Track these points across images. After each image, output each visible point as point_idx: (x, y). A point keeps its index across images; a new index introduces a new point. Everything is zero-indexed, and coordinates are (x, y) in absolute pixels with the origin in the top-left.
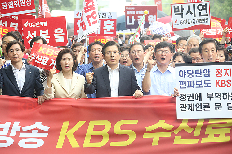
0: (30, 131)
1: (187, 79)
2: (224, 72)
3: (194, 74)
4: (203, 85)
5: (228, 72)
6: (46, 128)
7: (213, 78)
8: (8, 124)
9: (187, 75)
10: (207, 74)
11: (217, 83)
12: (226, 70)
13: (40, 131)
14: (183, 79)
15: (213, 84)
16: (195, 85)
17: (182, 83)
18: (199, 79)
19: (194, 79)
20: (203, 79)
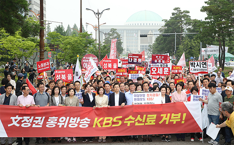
0: (84, 121)
1: (137, 98)
2: (150, 95)
3: (139, 96)
4: (143, 100)
5: (151, 95)
6: (89, 120)
7: (146, 97)
8: (76, 118)
9: (137, 96)
10: (144, 95)
11: (148, 99)
12: (151, 94)
13: (87, 121)
14: (135, 98)
15: (146, 99)
16: (140, 100)
17: (135, 99)
18: (141, 98)
19: (140, 97)
20: (143, 97)
